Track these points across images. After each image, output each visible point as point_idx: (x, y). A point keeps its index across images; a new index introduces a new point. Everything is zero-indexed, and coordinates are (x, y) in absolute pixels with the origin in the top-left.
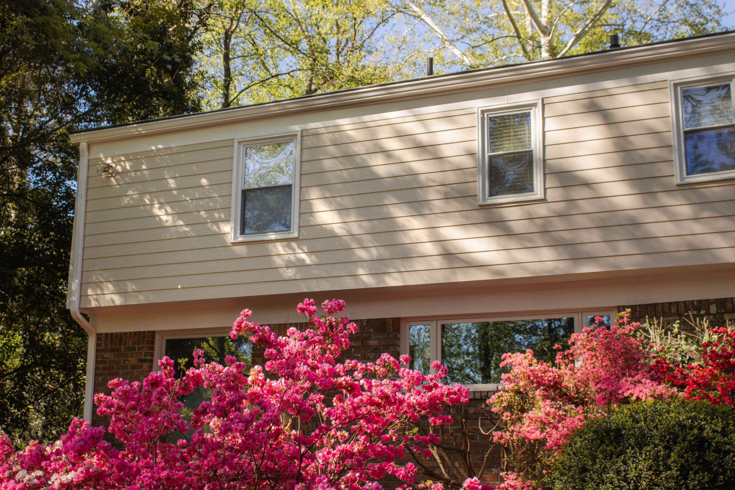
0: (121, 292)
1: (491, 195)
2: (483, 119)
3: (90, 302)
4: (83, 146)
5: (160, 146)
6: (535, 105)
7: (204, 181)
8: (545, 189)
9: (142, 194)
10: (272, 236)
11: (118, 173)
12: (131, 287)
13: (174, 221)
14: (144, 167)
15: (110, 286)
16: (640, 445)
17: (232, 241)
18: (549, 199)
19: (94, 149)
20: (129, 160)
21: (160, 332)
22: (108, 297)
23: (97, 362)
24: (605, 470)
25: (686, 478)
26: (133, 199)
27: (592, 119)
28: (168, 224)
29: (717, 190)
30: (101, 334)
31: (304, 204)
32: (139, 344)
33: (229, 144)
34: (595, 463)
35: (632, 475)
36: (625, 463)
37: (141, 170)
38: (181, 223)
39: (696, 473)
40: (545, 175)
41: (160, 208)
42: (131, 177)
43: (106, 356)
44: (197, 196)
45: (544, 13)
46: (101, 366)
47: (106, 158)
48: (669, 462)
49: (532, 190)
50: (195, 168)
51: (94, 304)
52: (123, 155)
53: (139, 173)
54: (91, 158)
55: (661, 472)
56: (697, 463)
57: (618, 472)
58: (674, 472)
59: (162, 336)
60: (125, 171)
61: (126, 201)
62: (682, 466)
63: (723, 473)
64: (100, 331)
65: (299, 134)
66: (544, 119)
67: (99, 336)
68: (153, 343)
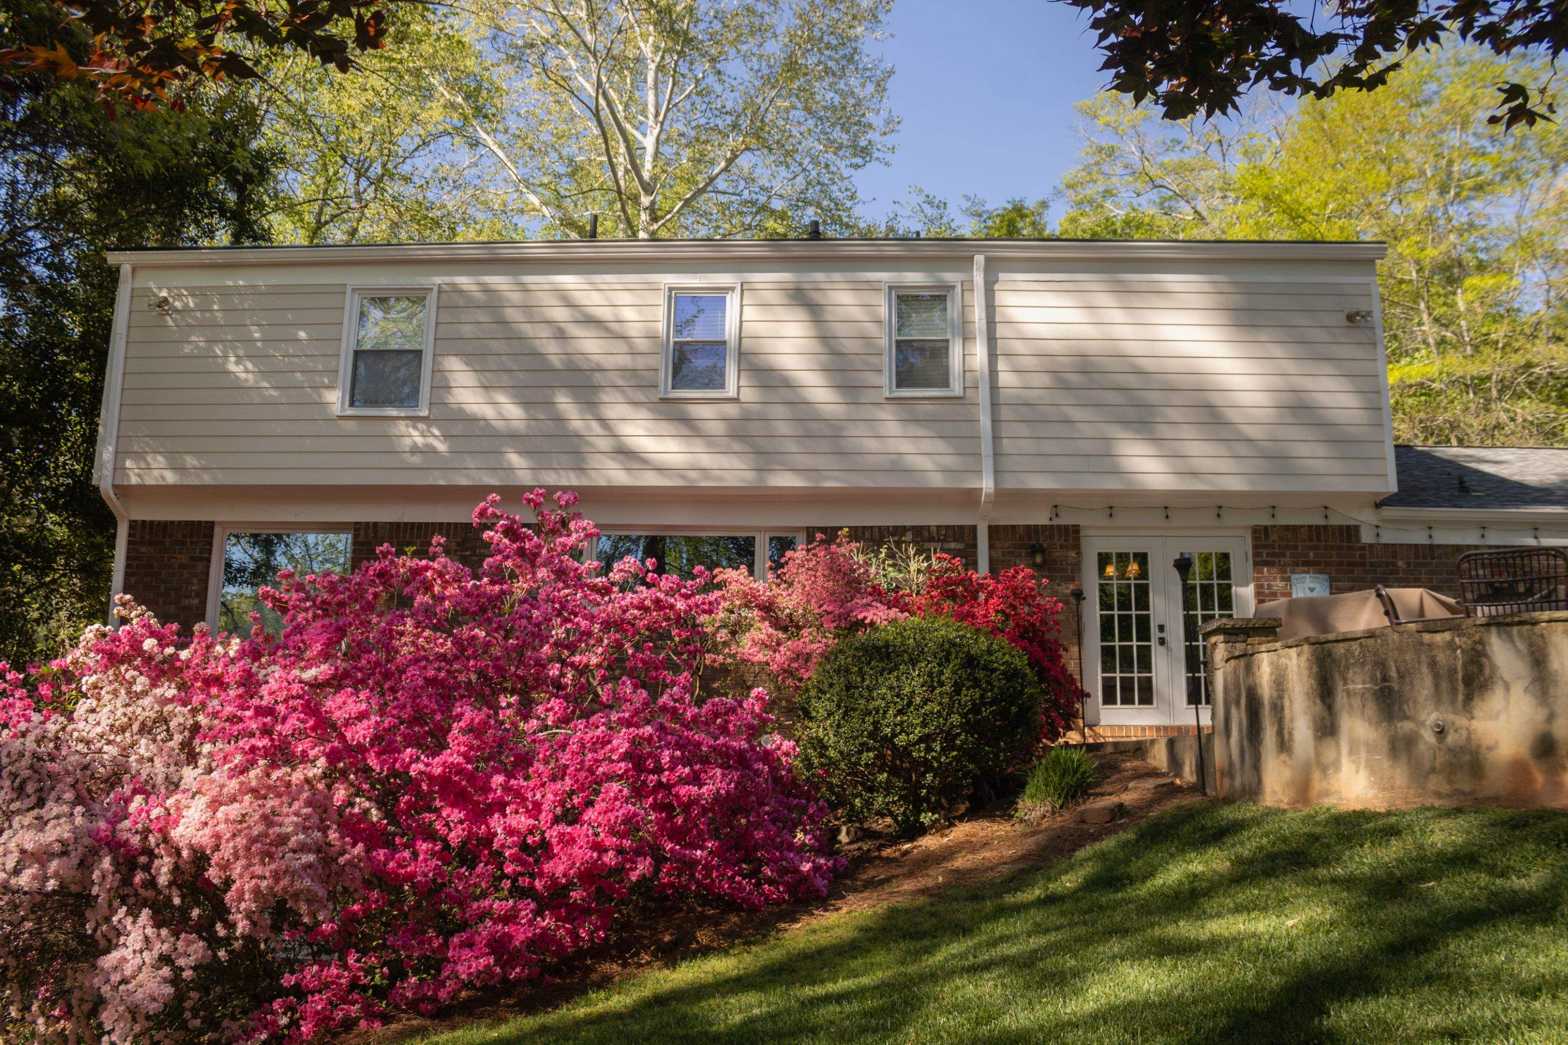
0: (178, 468)
1: (673, 388)
2: (670, 297)
3: (128, 476)
4: (126, 269)
5: (241, 283)
6: (733, 289)
7: (302, 334)
8: (739, 387)
9: (211, 341)
10: (392, 412)
11: (176, 310)
12: (191, 461)
13: (257, 382)
14: (216, 307)
15: (160, 458)
16: (913, 662)
17: (339, 413)
18: (742, 398)
19: (141, 274)
20: (193, 295)
21: (221, 523)
22: (156, 473)
23: (128, 558)
24: (877, 686)
25: (958, 693)
26: (198, 347)
27: (799, 314)
28: (249, 385)
29: (929, 408)
30: (135, 521)
31: (438, 375)
32: (191, 536)
33: (340, 290)
34: (863, 680)
35: (907, 690)
36: (898, 679)
37: (211, 311)
38: (266, 385)
39: (968, 689)
40: (739, 371)
41: (237, 363)
42: (196, 319)
43: (143, 549)
44: (291, 351)
45: (648, 165)
46: (135, 563)
47: (160, 289)
48: (943, 678)
49: (722, 386)
50: (290, 316)
51: (134, 480)
52: (186, 288)
53: (208, 315)
54: (136, 286)
55: (934, 688)
56: (968, 679)
57: (891, 688)
58: (947, 688)
59: (224, 529)
60: (186, 310)
61: (187, 349)
62: (956, 682)
63: (991, 690)
64: (133, 518)
65: (436, 289)
66: (742, 306)
67: (133, 525)
68: (212, 536)
